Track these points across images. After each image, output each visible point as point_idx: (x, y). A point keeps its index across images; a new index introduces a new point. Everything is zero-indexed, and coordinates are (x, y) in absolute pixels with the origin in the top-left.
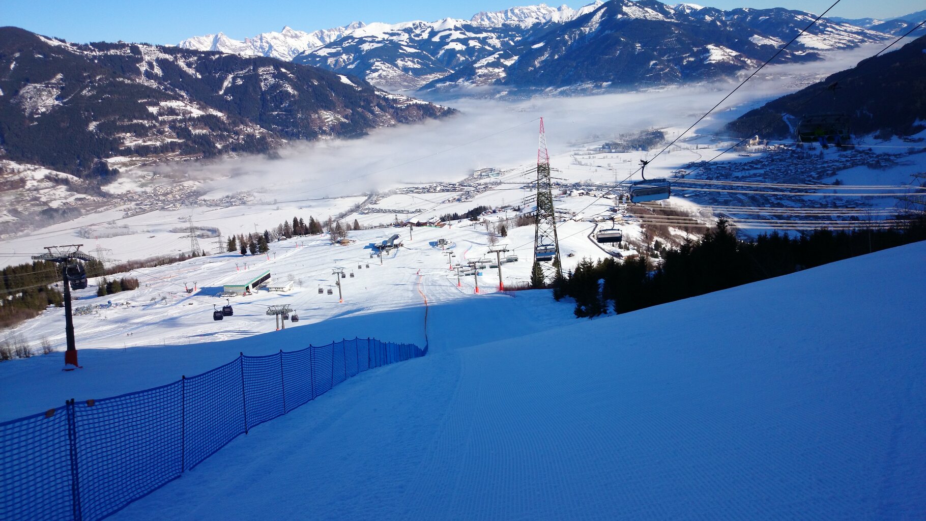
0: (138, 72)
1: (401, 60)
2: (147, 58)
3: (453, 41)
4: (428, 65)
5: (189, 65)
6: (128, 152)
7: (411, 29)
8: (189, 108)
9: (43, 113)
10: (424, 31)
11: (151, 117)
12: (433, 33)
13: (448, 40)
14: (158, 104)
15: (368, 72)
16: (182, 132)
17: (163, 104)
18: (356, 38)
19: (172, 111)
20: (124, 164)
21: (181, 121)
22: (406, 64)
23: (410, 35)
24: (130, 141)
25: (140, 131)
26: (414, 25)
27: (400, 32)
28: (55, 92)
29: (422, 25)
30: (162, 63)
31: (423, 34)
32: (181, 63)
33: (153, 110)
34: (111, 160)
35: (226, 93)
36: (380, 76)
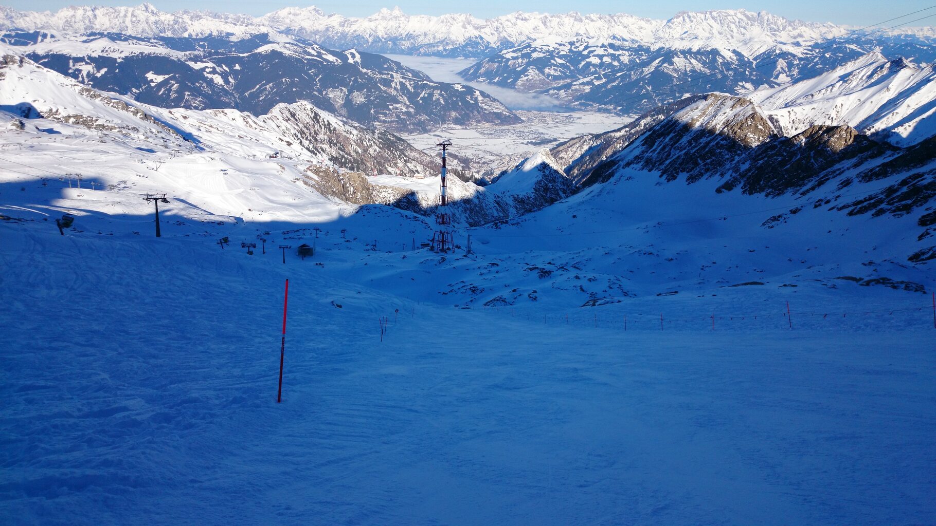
0: (391, 87)
1: (549, 69)
2: (395, 80)
3: (594, 56)
4: (565, 73)
5: (410, 85)
6: (380, 122)
7: (574, 42)
8: (402, 108)
9: (359, 104)
10: (581, 45)
11: (390, 110)
12: (586, 47)
13: (591, 55)
14: (393, 105)
15: (522, 76)
16: (398, 116)
17: (394, 105)
18: (532, 48)
19: (397, 108)
20: (379, 125)
21: (399, 112)
22: (550, 72)
23: (571, 47)
24: (382, 118)
25: (385, 115)
26: (577, 39)
27: (565, 44)
28: (363, 96)
29: (583, 40)
30: (401, 83)
31: (580, 47)
32: (408, 84)
33: (391, 107)
34: (375, 123)
35: (420, 100)
36: (527, 80)
